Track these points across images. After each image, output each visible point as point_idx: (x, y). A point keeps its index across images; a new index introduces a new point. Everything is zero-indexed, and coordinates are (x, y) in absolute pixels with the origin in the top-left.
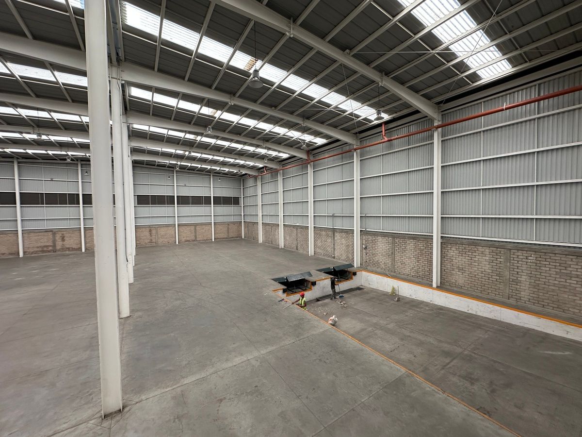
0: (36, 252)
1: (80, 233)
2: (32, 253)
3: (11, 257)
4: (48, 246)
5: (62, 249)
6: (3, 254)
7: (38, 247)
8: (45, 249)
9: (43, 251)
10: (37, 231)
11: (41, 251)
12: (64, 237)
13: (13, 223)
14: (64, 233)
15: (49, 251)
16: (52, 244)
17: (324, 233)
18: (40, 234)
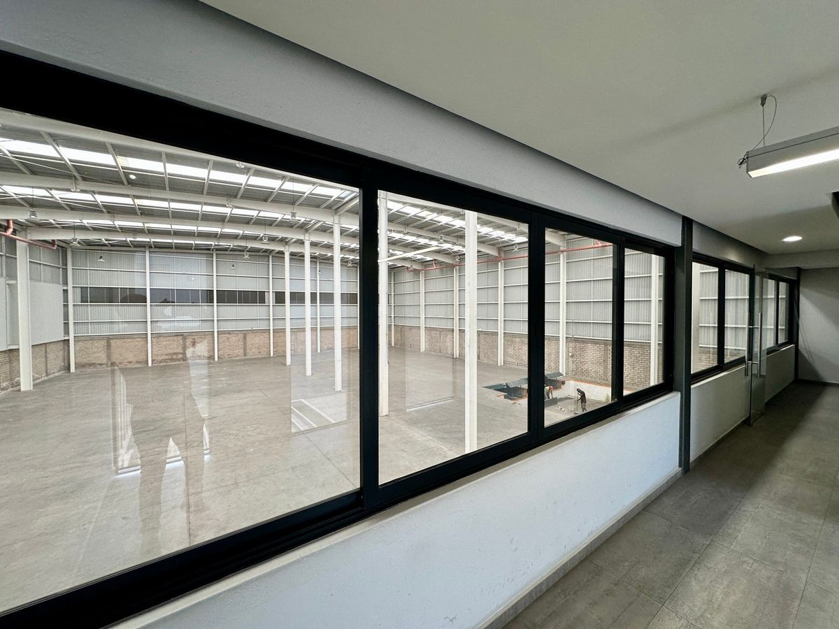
0: (165, 361)
1: (213, 337)
2: (160, 362)
3: (138, 366)
4: (178, 353)
5: (193, 357)
6: (130, 362)
7: (166, 355)
8: (175, 357)
9: (172, 360)
10: (166, 335)
11: (170, 359)
12: (195, 342)
13: (142, 325)
14: (196, 337)
15: (179, 360)
16: (182, 351)
17: (518, 340)
18: (170, 338)
